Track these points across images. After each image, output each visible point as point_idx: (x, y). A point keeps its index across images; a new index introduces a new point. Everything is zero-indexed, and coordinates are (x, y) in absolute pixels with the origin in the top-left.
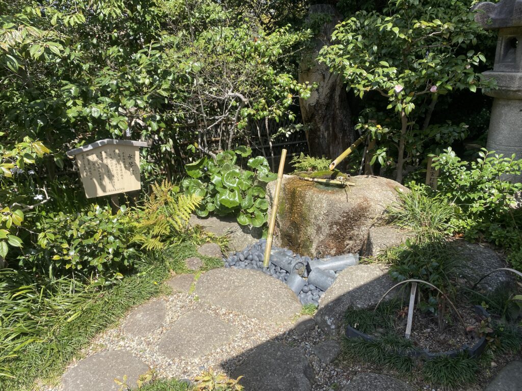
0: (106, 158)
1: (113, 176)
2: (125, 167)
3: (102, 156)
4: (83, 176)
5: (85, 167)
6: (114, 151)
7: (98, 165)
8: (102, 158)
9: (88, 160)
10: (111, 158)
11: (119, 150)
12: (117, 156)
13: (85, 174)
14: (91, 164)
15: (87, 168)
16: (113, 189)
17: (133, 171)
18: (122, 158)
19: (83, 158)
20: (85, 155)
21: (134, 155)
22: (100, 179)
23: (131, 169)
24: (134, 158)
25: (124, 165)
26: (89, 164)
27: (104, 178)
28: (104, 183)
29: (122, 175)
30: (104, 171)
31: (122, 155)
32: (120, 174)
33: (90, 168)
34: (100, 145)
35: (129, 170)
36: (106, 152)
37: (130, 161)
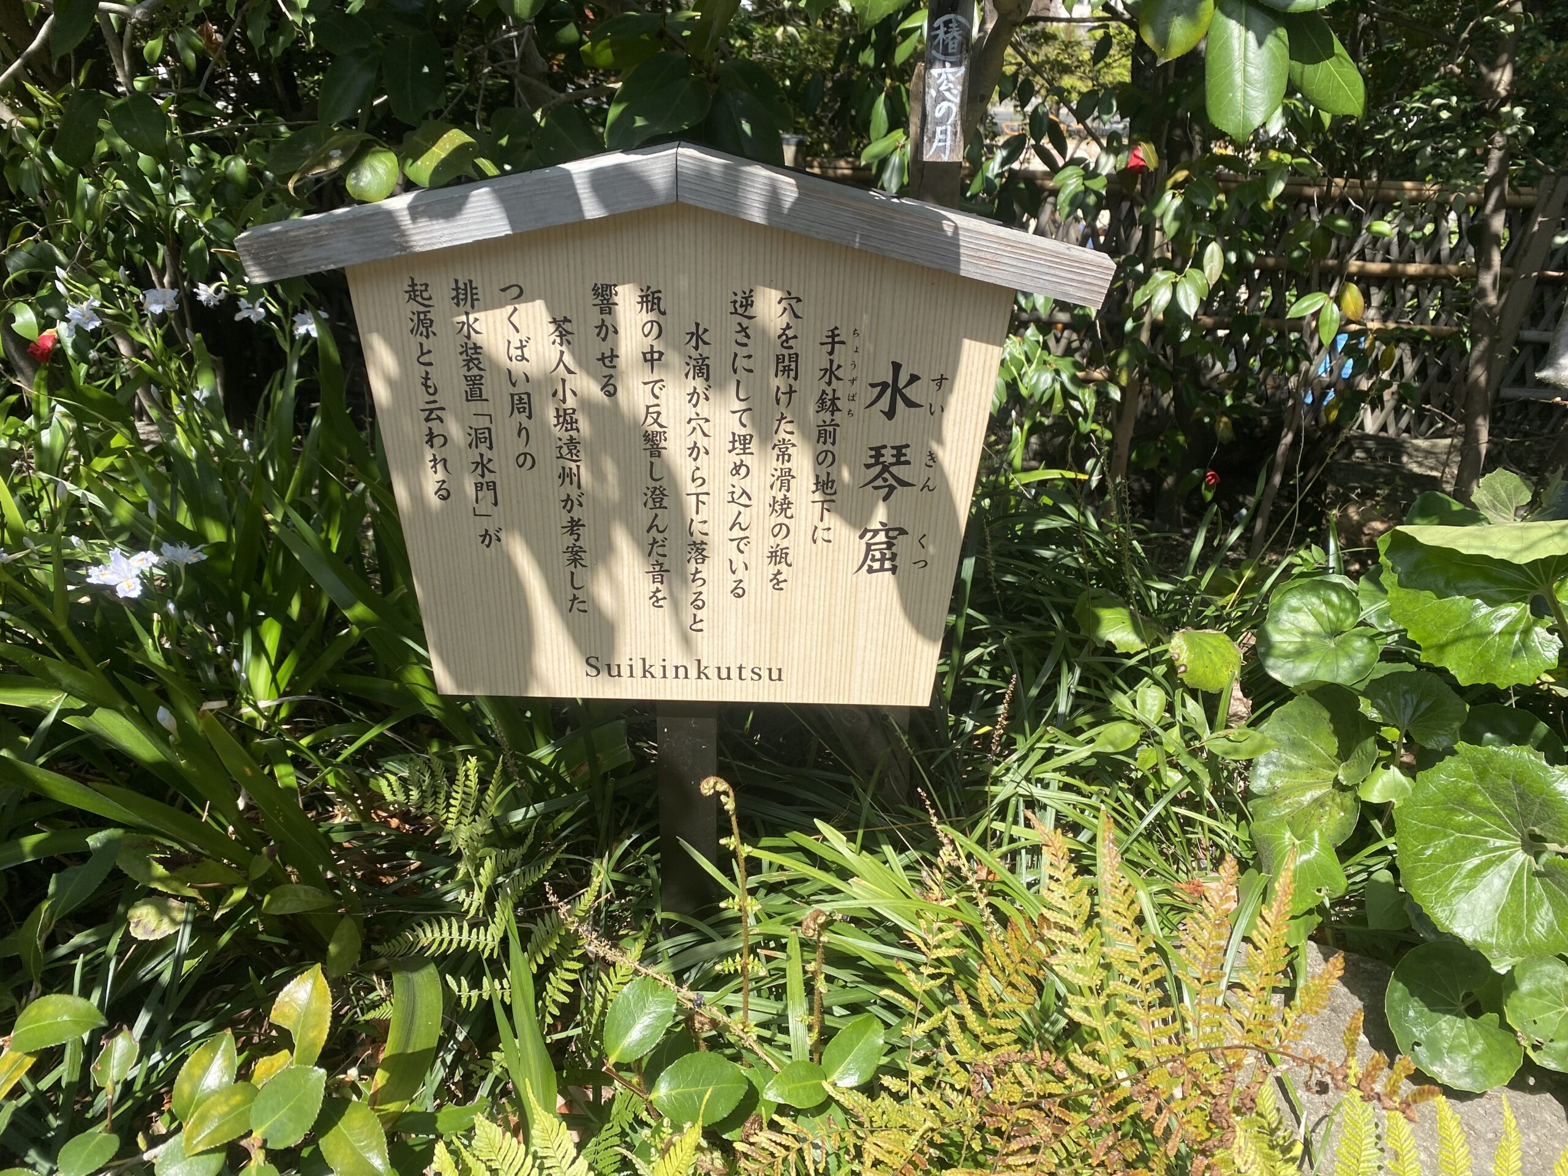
0: (651, 359)
1: (699, 549)
2: (825, 485)
3: (607, 330)
4: (417, 497)
5: (433, 414)
6: (748, 302)
7: (566, 418)
8: (609, 359)
9: (473, 354)
10: (702, 369)
11: (792, 301)
12: (764, 358)
13: (431, 480)
14: (496, 391)
15: (455, 430)
16: (676, 656)
17: (895, 532)
18: (810, 385)
19: (424, 324)
20: (441, 292)
21: (943, 382)
22: (575, 556)
23: (880, 515)
24: (937, 411)
25: (824, 459)
26: (475, 391)
27: (607, 549)
28: (604, 594)
29: (778, 556)
30: (612, 489)
31: (812, 360)
32: (761, 542)
33: (481, 437)
34: (592, 210)
35: (858, 521)
36: (651, 299)
37: (888, 434)
